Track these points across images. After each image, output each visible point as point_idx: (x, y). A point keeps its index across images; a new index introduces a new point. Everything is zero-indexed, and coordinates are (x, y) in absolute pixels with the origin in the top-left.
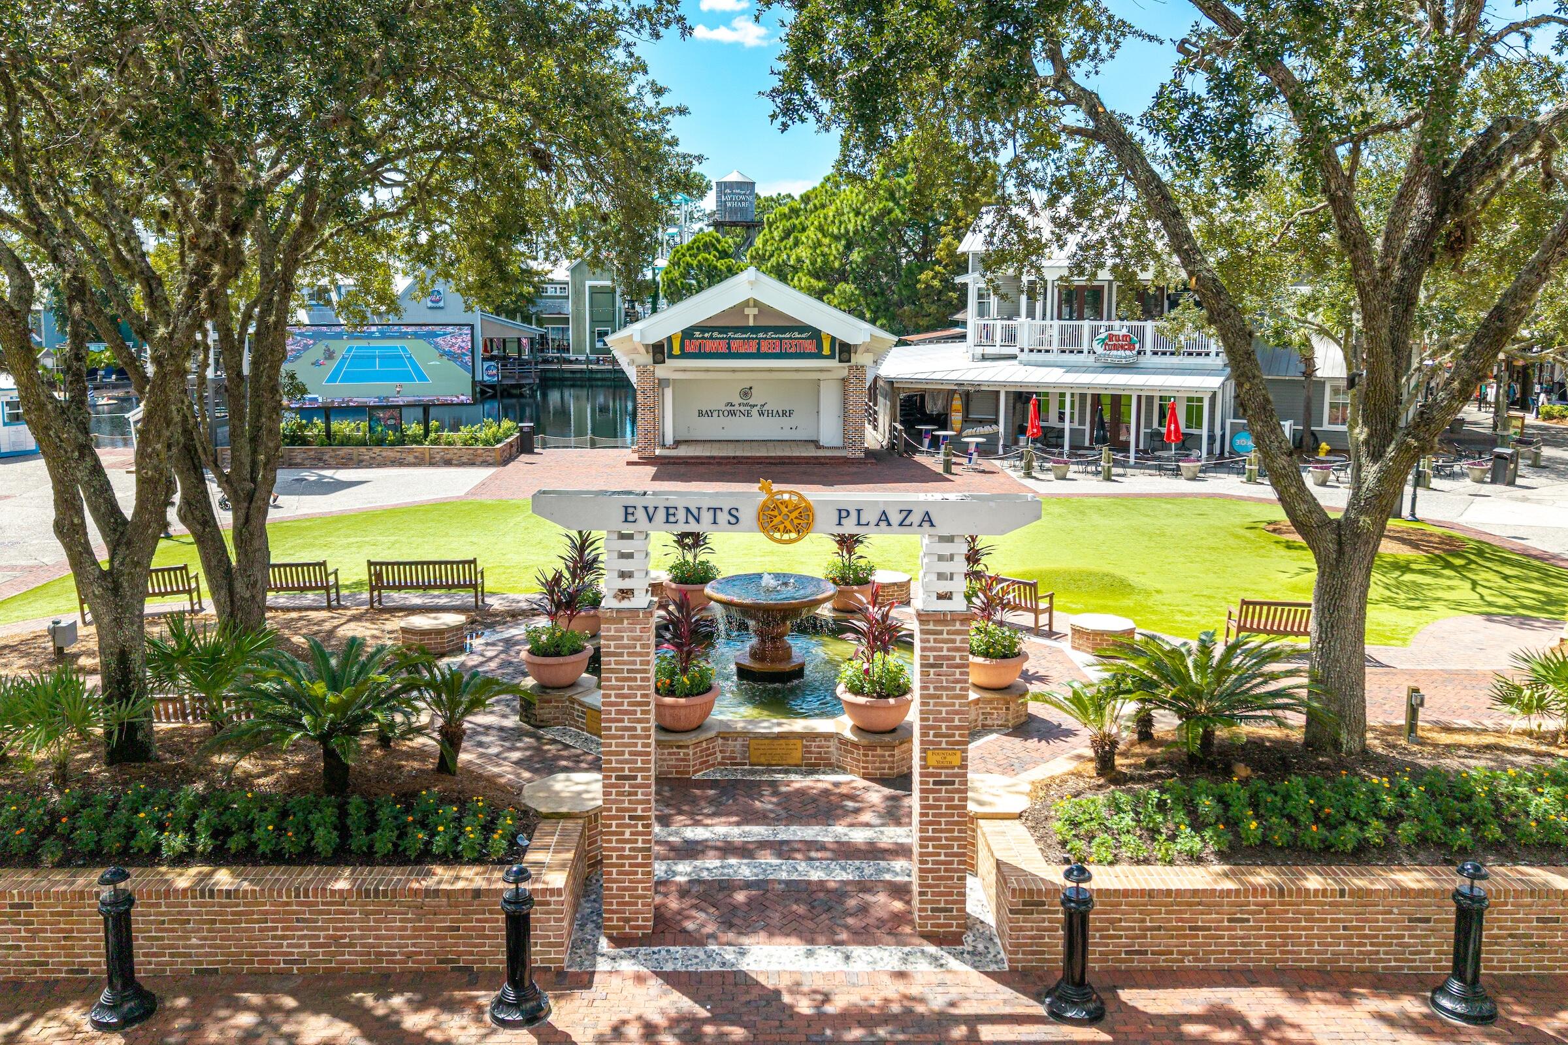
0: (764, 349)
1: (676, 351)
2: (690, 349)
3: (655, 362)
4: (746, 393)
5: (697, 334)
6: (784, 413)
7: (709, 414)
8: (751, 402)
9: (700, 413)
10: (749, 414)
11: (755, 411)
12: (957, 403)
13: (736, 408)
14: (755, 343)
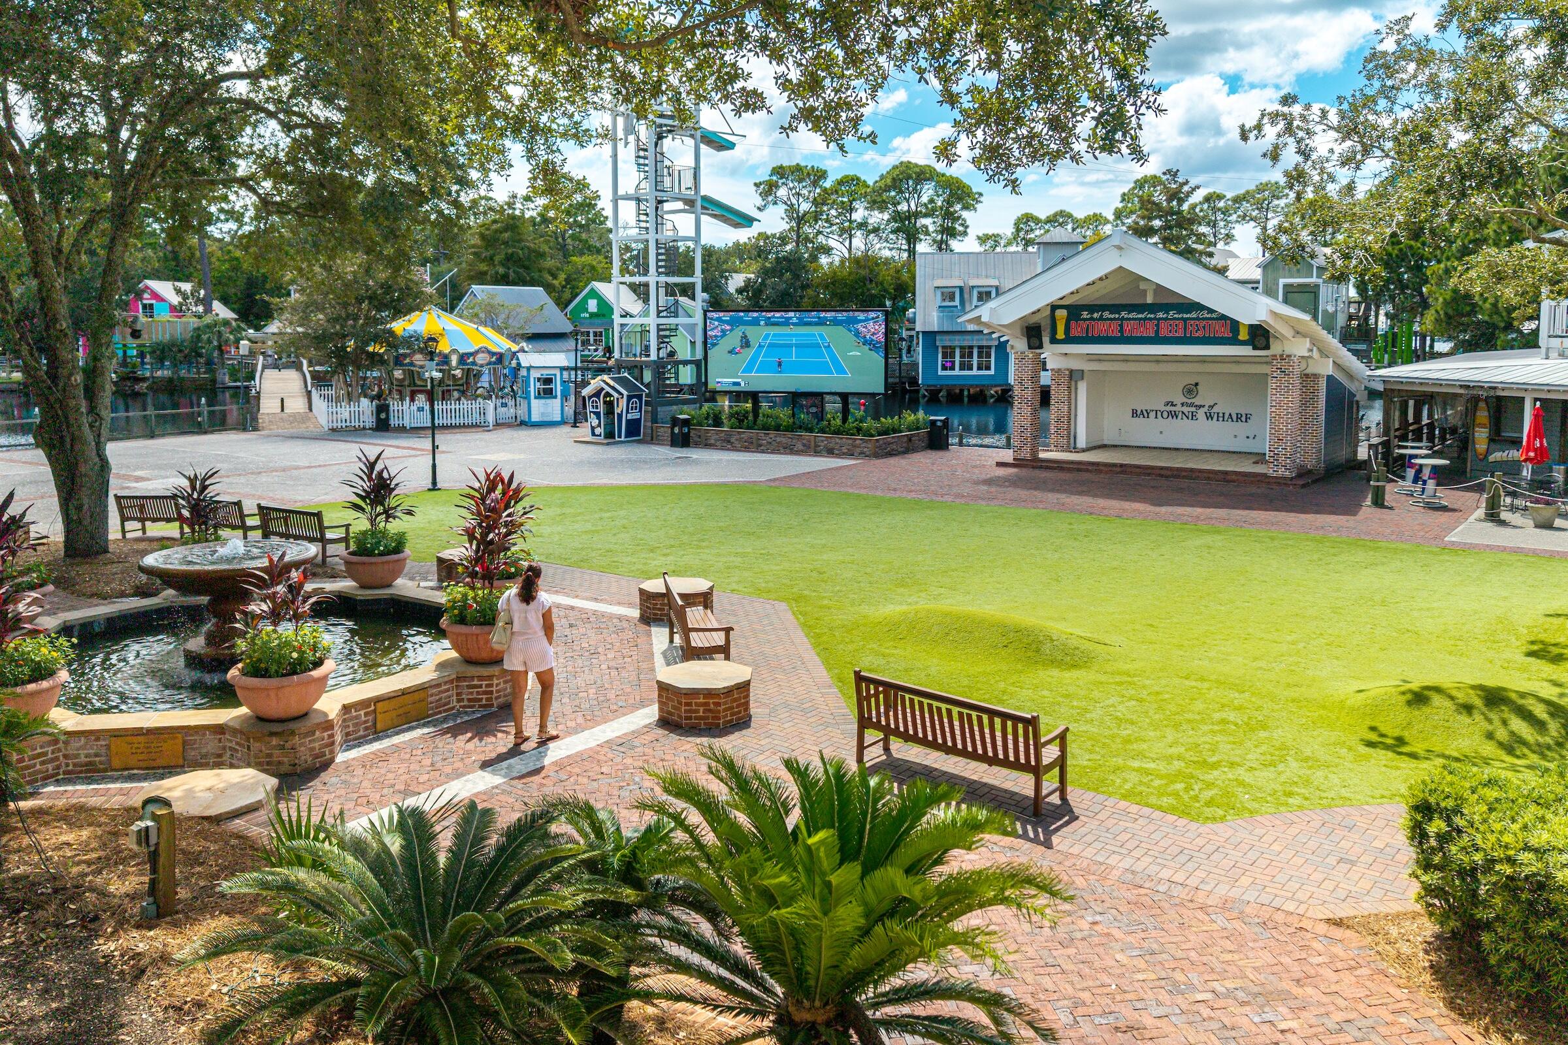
0: (1164, 333)
1: (1061, 335)
2: (1075, 332)
3: (1030, 347)
4: (1191, 390)
5: (1085, 315)
6: (1239, 418)
7: (1145, 414)
8: (1197, 401)
9: (1135, 413)
10: (1193, 416)
11: (1201, 412)
12: (1483, 415)
13: (1178, 408)
14: (1150, 325)
